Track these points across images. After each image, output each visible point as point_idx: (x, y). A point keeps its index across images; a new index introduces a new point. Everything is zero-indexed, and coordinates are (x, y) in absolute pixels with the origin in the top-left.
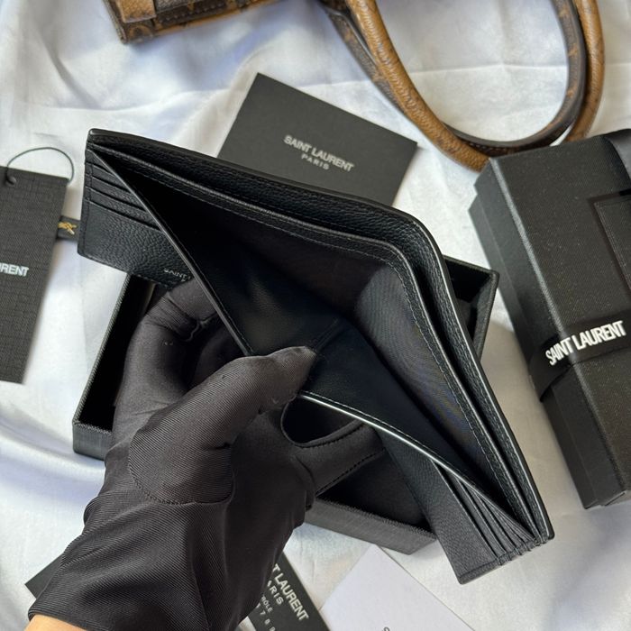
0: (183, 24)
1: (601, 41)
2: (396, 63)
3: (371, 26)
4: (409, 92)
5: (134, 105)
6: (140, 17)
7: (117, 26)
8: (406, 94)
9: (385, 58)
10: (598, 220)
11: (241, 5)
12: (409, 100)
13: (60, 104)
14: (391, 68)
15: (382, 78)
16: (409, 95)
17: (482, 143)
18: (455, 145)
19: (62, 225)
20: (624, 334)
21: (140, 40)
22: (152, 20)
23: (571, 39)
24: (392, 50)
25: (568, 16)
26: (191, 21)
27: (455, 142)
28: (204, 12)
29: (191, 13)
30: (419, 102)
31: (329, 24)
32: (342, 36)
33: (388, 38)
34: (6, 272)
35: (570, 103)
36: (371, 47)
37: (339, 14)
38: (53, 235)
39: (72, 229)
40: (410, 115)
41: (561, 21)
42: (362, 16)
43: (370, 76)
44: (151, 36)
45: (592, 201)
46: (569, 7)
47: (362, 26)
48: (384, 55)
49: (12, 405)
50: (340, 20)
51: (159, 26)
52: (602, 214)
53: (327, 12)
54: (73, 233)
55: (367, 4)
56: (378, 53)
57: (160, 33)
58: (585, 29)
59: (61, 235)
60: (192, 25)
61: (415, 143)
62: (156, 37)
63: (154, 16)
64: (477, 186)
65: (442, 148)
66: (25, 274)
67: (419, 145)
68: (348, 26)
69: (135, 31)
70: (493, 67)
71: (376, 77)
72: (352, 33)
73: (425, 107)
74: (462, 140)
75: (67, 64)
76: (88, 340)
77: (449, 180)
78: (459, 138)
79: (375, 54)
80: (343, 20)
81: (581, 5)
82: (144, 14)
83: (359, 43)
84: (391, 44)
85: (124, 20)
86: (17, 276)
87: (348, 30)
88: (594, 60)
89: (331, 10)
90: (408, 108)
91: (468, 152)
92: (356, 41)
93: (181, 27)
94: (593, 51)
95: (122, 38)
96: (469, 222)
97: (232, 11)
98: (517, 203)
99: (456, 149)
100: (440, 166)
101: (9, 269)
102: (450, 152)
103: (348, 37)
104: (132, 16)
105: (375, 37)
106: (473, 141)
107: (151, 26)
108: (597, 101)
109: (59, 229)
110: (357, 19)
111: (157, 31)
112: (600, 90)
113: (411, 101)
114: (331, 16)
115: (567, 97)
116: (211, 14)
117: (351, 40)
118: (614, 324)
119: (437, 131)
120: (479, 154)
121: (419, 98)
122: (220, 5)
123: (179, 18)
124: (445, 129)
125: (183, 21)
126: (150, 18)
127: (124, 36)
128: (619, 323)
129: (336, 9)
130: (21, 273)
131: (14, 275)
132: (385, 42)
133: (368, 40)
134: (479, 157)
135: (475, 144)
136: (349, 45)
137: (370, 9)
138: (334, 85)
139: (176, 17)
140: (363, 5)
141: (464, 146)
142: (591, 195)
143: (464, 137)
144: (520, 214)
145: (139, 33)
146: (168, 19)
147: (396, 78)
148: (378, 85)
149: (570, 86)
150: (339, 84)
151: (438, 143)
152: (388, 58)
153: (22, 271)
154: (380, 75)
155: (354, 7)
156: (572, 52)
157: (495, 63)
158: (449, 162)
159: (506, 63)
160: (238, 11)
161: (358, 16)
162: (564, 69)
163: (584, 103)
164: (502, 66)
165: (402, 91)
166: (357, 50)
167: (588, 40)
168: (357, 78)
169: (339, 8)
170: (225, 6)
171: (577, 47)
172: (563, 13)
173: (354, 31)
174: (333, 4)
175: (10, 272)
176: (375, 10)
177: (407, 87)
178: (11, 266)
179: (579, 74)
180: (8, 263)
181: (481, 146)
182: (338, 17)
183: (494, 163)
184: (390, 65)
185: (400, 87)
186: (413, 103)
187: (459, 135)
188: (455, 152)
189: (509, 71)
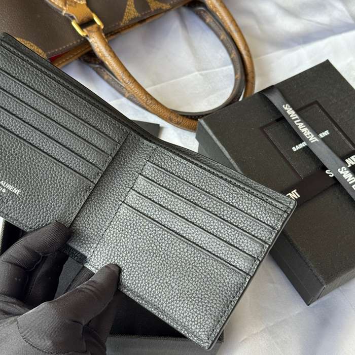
1: (246, 46)
2: (134, 82)
3: (115, 66)
4: (146, 96)
9: (127, 81)
10: (268, 138)
12: (147, 100)
14: (132, 86)
15: (130, 94)
16: (146, 98)
17: (194, 115)
18: (180, 119)
20: (299, 196)
23: (230, 49)
24: (130, 76)
25: (225, 38)
27: (179, 118)
30: (153, 100)
31: (94, 74)
32: (103, 77)
33: (126, 70)
35: (238, 81)
36: (119, 78)
37: (98, 66)
40: (150, 109)
41: (222, 41)
42: (108, 62)
43: (124, 95)
45: (262, 128)
46: (224, 33)
47: (110, 68)
48: (127, 80)
50: (99, 69)
52: (269, 134)
53: (91, 67)
55: (110, 55)
56: (123, 79)
58: (236, 42)
61: (158, 125)
64: (197, 138)
65: (173, 122)
67: (161, 125)
68: (104, 71)
70: (191, 75)
71: (127, 95)
73: (157, 102)
74: (184, 116)
77: (183, 140)
78: (181, 115)
79: (121, 81)
80: (101, 68)
81: (230, 30)
83: (113, 79)
84: (128, 73)
87: (105, 73)
88: (246, 57)
89: (93, 65)
90: (148, 105)
91: (188, 122)
92: (111, 78)
94: (244, 52)
98: (220, 140)
99: (181, 121)
100: (176, 134)
102: (178, 124)
103: (106, 77)
105: (118, 71)
106: (189, 115)
108: (253, 78)
110: (106, 65)
112: (253, 72)
114: (94, 69)
115: (236, 80)
117: (108, 78)
118: (292, 192)
119: (167, 114)
120: (194, 121)
121: (152, 98)
124: (172, 112)
128: (295, 191)
129: (95, 64)
132: (125, 73)
133: (116, 74)
134: (193, 123)
135: (191, 116)
136: (107, 81)
137: (111, 57)
140: (107, 55)
141: (185, 118)
142: (261, 125)
143: (184, 114)
144: (223, 145)
147: (136, 90)
148: (129, 98)
149: (236, 73)
151: (170, 120)
152: (129, 81)
154: (129, 92)
155: (103, 59)
156: (233, 56)
157: (192, 72)
158: (180, 131)
159: (198, 71)
161: (107, 63)
162: (231, 67)
163: (246, 81)
164: (197, 73)
165: (142, 97)
166: (113, 83)
167: (239, 47)
168: (117, 98)
169: (97, 63)
171: (234, 52)
172: (222, 37)
173: (108, 73)
174: (94, 62)
176: (115, 56)
177: (144, 93)
179: (239, 66)
182: (98, 67)
183: (202, 121)
184: (131, 84)
185: (140, 95)
186: (149, 102)
187: (181, 114)
188: (180, 123)
189: (201, 75)
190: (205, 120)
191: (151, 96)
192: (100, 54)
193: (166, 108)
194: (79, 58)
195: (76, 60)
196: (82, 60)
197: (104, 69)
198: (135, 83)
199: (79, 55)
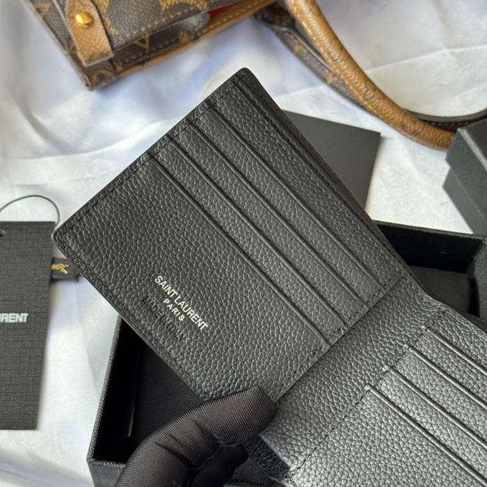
0: (142, 63)
2: (347, 59)
3: (318, 29)
4: (365, 84)
5: (108, 144)
6: (98, 58)
7: (80, 75)
8: (363, 86)
9: (336, 57)
11: (192, 38)
12: (367, 91)
13: (37, 154)
14: (344, 65)
15: (336, 78)
16: (366, 86)
18: (419, 127)
19: (55, 267)
21: (104, 84)
22: (110, 60)
24: (342, 48)
26: (148, 60)
27: (417, 124)
28: (159, 49)
29: (147, 52)
30: (377, 92)
31: (277, 42)
32: (291, 49)
33: (336, 38)
34: (7, 321)
37: (284, 29)
38: (48, 277)
39: (65, 268)
42: (307, 22)
43: (324, 80)
44: (114, 78)
48: (336, 54)
49: (29, 452)
50: (286, 34)
51: (119, 68)
53: (273, 30)
54: (66, 272)
55: (311, 10)
56: (329, 53)
57: (122, 75)
59: (55, 276)
60: (150, 63)
61: (379, 134)
62: (119, 79)
63: (112, 55)
64: (449, 160)
65: (405, 132)
66: (25, 321)
67: (382, 135)
68: (295, 38)
69: (98, 76)
70: (438, 53)
71: (330, 80)
72: (300, 44)
73: (384, 96)
74: (425, 121)
75: (40, 119)
76: (95, 374)
78: (421, 120)
80: (290, 33)
82: (102, 55)
83: (309, 52)
84: (339, 42)
85: (85, 64)
86: (18, 323)
87: (296, 41)
89: (277, 28)
90: (367, 100)
91: (431, 132)
92: (305, 51)
93: (140, 67)
95: (87, 85)
96: (445, 198)
97: (185, 44)
99: (420, 130)
100: (406, 151)
101: (9, 318)
102: (414, 135)
103: (297, 48)
104: (90, 60)
105: (324, 39)
106: (435, 120)
107: (112, 69)
109: (52, 272)
111: (119, 73)
113: (368, 93)
114: (278, 34)
116: (167, 49)
117: (301, 51)
119: (398, 117)
120: (443, 132)
121: (376, 89)
122: (173, 41)
123: (137, 58)
124: (406, 114)
125: (141, 60)
126: (109, 58)
127: (89, 83)
129: (281, 25)
130: (21, 320)
131: (14, 323)
132: (334, 42)
134: (443, 135)
135: (437, 123)
136: (299, 56)
137: (314, 13)
138: (292, 94)
139: (134, 57)
140: (307, 11)
141: (427, 126)
143: (425, 118)
145: (102, 78)
146: (127, 61)
147: (351, 74)
148: (332, 86)
150: (296, 93)
151: (401, 128)
152: (339, 56)
153: (22, 318)
154: (334, 76)
155: (298, 16)
157: (440, 49)
158: (414, 145)
159: (448, 47)
160: (191, 44)
161: (304, 24)
164: (446, 51)
165: (358, 84)
166: (307, 58)
168: (312, 84)
169: (285, 23)
170: (177, 41)
173: (302, 42)
174: (278, 21)
175: (10, 321)
176: (319, 13)
177: (362, 79)
178: (11, 314)
180: (8, 313)
181: (444, 123)
182: (284, 32)
183: (464, 132)
184: (343, 62)
185: (356, 81)
186: (370, 94)
187: (421, 117)
188: (419, 134)
189: (453, 54)
190: (470, 131)
191: (373, 84)
192: (295, 9)
193: (397, 106)
194: (255, 15)
195: (250, 17)
196: (259, 17)
197: (296, 35)
198: (348, 61)
199: (256, 10)
